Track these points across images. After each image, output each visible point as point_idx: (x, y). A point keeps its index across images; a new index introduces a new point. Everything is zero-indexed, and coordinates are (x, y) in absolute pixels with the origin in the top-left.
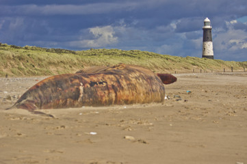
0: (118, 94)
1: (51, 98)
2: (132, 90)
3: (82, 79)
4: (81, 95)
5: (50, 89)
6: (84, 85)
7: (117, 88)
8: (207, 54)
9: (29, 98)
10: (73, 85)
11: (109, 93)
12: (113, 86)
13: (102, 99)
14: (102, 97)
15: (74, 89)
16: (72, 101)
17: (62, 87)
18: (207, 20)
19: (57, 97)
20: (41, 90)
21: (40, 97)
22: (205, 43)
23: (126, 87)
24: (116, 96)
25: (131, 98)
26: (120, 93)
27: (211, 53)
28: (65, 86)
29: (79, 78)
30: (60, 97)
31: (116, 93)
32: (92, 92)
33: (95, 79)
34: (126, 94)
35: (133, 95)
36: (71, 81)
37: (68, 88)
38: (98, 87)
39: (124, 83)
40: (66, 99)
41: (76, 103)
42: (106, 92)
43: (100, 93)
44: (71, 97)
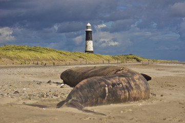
0: (130, 93)
1: (88, 98)
2: (138, 89)
3: (106, 81)
4: (107, 95)
5: (86, 90)
6: (108, 86)
7: (129, 88)
8: (88, 50)
9: (73, 98)
10: (101, 87)
11: (125, 92)
12: (126, 86)
13: (120, 97)
14: (120, 95)
15: (102, 90)
16: (101, 99)
17: (94, 89)
18: (89, 25)
19: (92, 97)
20: (81, 91)
21: (80, 97)
22: (88, 41)
23: (134, 87)
24: (129, 95)
25: (137, 96)
26: (132, 92)
27: (92, 49)
28: (95, 87)
29: (104, 81)
30: (94, 96)
31: (129, 92)
32: (114, 92)
33: (114, 81)
34: (134, 92)
35: (139, 93)
36: (99, 83)
37: (98, 88)
38: (117, 88)
39: (132, 84)
40: (98, 98)
41: (104, 101)
42: (123, 91)
43: (119, 92)
44: (100, 97)
